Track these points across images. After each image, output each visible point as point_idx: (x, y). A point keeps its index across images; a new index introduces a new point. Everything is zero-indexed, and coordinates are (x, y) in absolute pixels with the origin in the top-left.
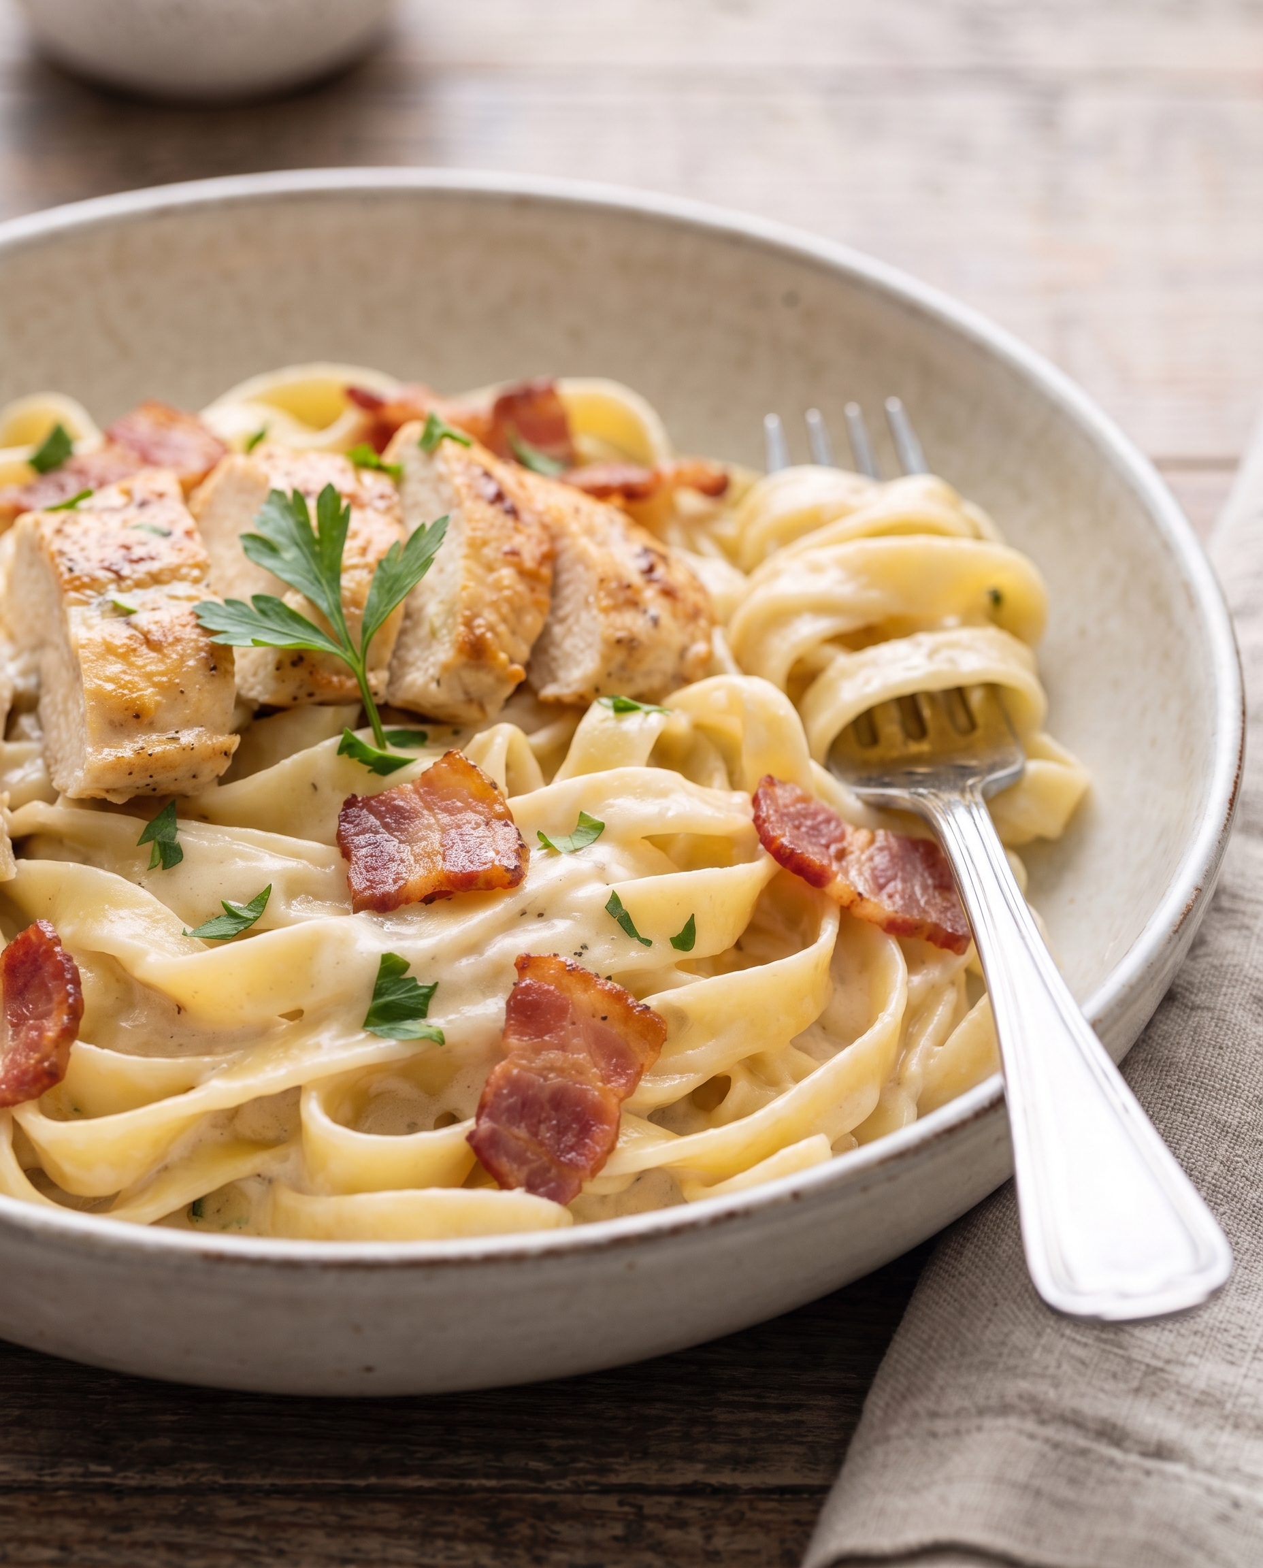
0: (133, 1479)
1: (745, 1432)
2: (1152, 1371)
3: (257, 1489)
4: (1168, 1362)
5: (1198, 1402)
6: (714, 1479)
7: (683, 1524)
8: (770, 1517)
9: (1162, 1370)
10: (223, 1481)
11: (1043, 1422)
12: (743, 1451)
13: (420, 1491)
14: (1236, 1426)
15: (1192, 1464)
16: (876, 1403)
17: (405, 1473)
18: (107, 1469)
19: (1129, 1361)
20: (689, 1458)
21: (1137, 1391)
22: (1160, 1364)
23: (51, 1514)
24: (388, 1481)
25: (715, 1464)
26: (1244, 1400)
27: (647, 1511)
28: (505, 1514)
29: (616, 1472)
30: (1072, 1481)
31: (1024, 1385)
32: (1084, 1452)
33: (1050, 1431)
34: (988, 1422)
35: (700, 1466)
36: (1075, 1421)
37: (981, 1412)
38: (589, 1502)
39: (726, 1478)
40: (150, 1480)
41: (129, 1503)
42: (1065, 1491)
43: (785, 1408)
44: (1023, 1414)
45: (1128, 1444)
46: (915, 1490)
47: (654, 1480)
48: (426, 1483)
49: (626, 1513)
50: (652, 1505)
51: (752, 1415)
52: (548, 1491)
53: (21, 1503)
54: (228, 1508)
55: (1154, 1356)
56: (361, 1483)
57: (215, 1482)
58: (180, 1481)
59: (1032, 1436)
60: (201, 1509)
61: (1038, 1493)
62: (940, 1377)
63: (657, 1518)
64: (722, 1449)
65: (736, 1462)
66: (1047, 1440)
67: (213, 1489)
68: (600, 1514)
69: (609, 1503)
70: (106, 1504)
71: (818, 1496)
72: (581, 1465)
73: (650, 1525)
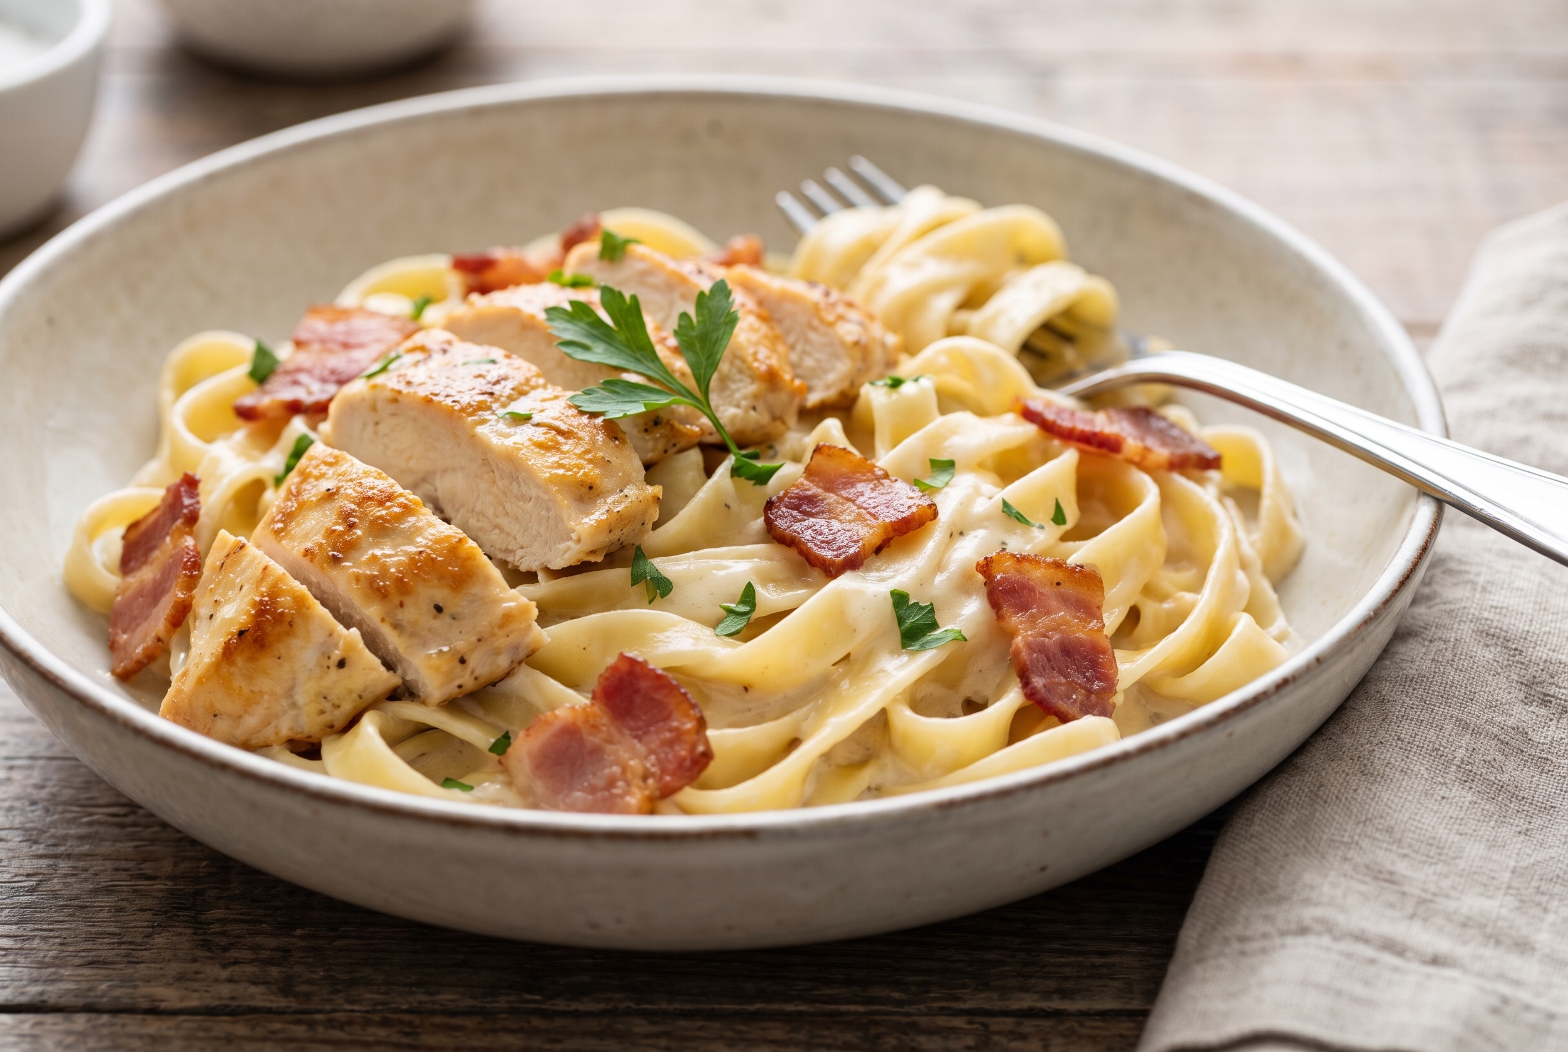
0: (561, 1005)
1: (1067, 971)
2: (1422, 901)
3: (665, 1013)
4: (1435, 894)
5: (1464, 925)
6: (1044, 1005)
7: (1023, 1037)
8: (1096, 1032)
9: (1431, 901)
10: (634, 1007)
11: (1336, 939)
12: (1069, 985)
13: (800, 1014)
14: (1498, 942)
15: (1465, 970)
16: (1190, 935)
17: (788, 999)
18: (538, 998)
19: (1404, 894)
20: (1024, 989)
21: (1412, 917)
22: (1428, 896)
23: (494, 1031)
24: (775, 1006)
25: (1046, 995)
26: (1500, 924)
27: (994, 1028)
28: (873, 1031)
29: (965, 1001)
30: (1367, 983)
31: (1318, 912)
32: (1372, 961)
33: (1343, 946)
34: (1290, 941)
35: (1035, 997)
36: (1361, 938)
37: (1283, 933)
38: (942, 1021)
39: (1056, 1004)
40: (575, 1006)
41: (559, 1022)
42: (1360, 990)
43: (1103, 954)
44: (1319, 934)
45: (1409, 954)
46: (1232, 995)
47: (998, 1005)
48: (802, 1008)
49: (977, 1029)
50: (998, 1024)
51: (1073, 959)
52: (907, 1014)
53: (469, 1022)
54: (641, 1026)
55: (1425, 890)
56: (751, 1008)
57: (629, 1007)
58: (602, 1006)
59: (1328, 950)
60: (620, 1026)
61: (1339, 993)
62: (1244, 911)
63: (1000, 1033)
64: (1052, 984)
65: (1063, 994)
66: (1342, 953)
67: (628, 1013)
68: (953, 1030)
69: (959, 1022)
70: (537, 1022)
71: (1141, 1018)
72: (932, 995)
73: (996, 1038)
